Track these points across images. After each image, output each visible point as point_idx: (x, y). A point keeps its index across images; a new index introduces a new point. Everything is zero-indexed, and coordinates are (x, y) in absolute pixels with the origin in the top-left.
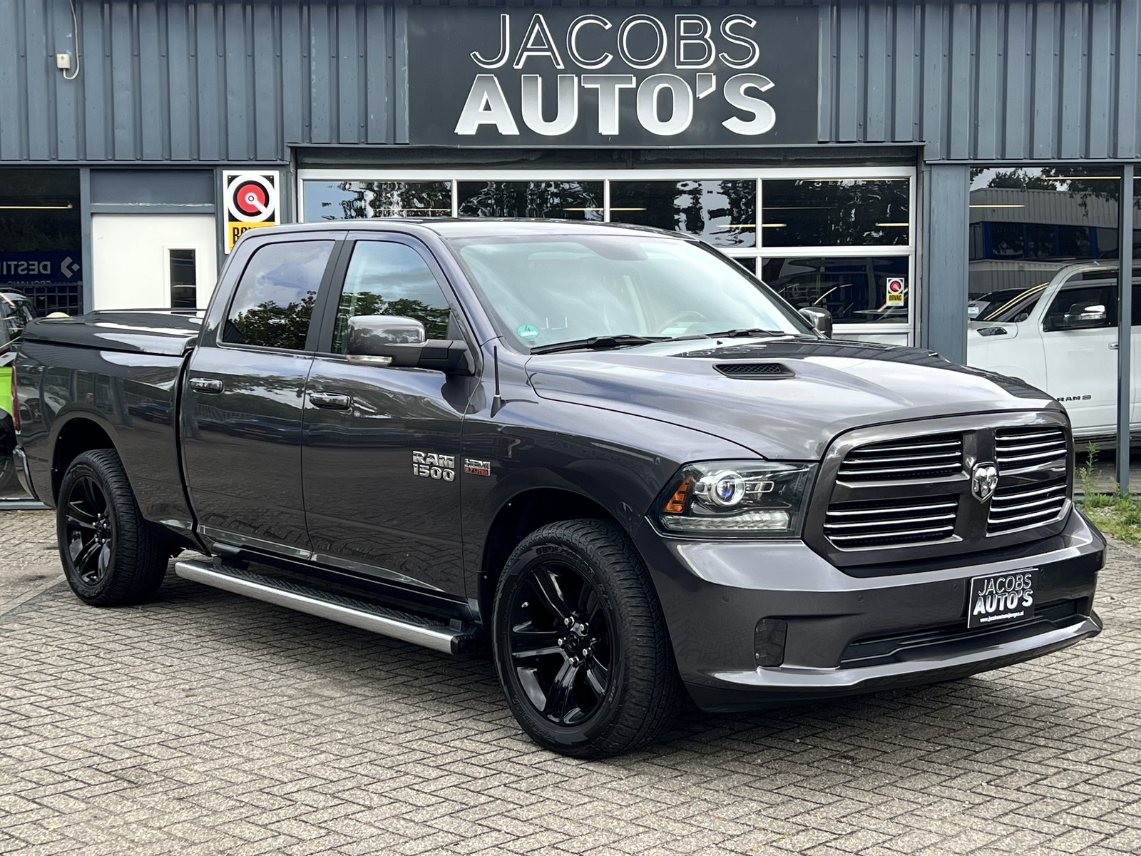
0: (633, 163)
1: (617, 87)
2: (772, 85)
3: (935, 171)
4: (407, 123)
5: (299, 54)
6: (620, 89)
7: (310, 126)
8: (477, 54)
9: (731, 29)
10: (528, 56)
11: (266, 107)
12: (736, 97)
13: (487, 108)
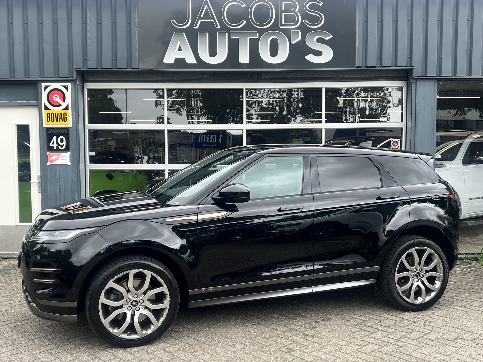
0: (258, 79)
1: (249, 38)
2: (331, 36)
3: (418, 83)
4: (138, 58)
5: (81, 21)
6: (250, 39)
7: (86, 60)
8: (174, 21)
9: (309, 7)
10: (201, 22)
11: (63, 50)
12: (312, 43)
13: (180, 49)
